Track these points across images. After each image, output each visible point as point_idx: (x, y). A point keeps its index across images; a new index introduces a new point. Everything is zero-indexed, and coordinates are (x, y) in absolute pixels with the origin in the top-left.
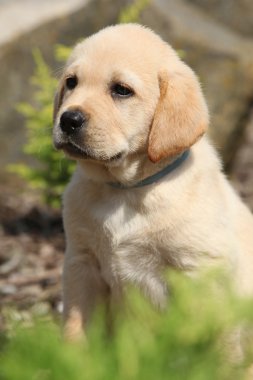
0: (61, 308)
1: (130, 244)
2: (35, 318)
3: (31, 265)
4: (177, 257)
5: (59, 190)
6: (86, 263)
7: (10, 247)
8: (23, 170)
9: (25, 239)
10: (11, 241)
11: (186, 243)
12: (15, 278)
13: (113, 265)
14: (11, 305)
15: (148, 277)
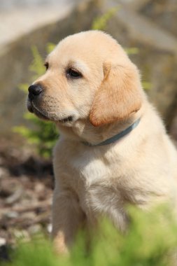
0: (50, 228)
1: (98, 185)
2: (32, 235)
3: (29, 198)
4: (132, 195)
5: (49, 145)
6: (68, 197)
7: (14, 185)
8: (23, 131)
9: (25, 179)
10: (14, 180)
11: (138, 185)
12: (17, 207)
13: (87, 200)
14: (14, 226)
15: (112, 208)
